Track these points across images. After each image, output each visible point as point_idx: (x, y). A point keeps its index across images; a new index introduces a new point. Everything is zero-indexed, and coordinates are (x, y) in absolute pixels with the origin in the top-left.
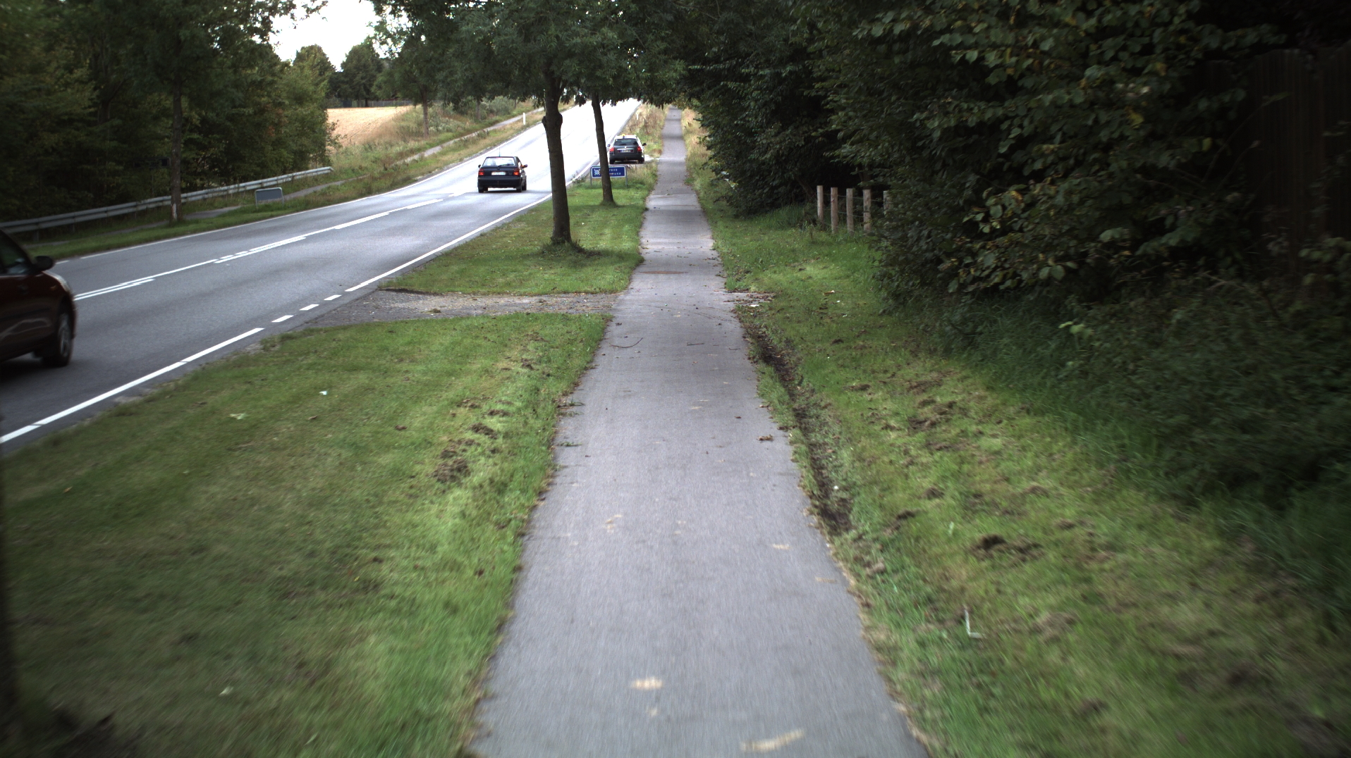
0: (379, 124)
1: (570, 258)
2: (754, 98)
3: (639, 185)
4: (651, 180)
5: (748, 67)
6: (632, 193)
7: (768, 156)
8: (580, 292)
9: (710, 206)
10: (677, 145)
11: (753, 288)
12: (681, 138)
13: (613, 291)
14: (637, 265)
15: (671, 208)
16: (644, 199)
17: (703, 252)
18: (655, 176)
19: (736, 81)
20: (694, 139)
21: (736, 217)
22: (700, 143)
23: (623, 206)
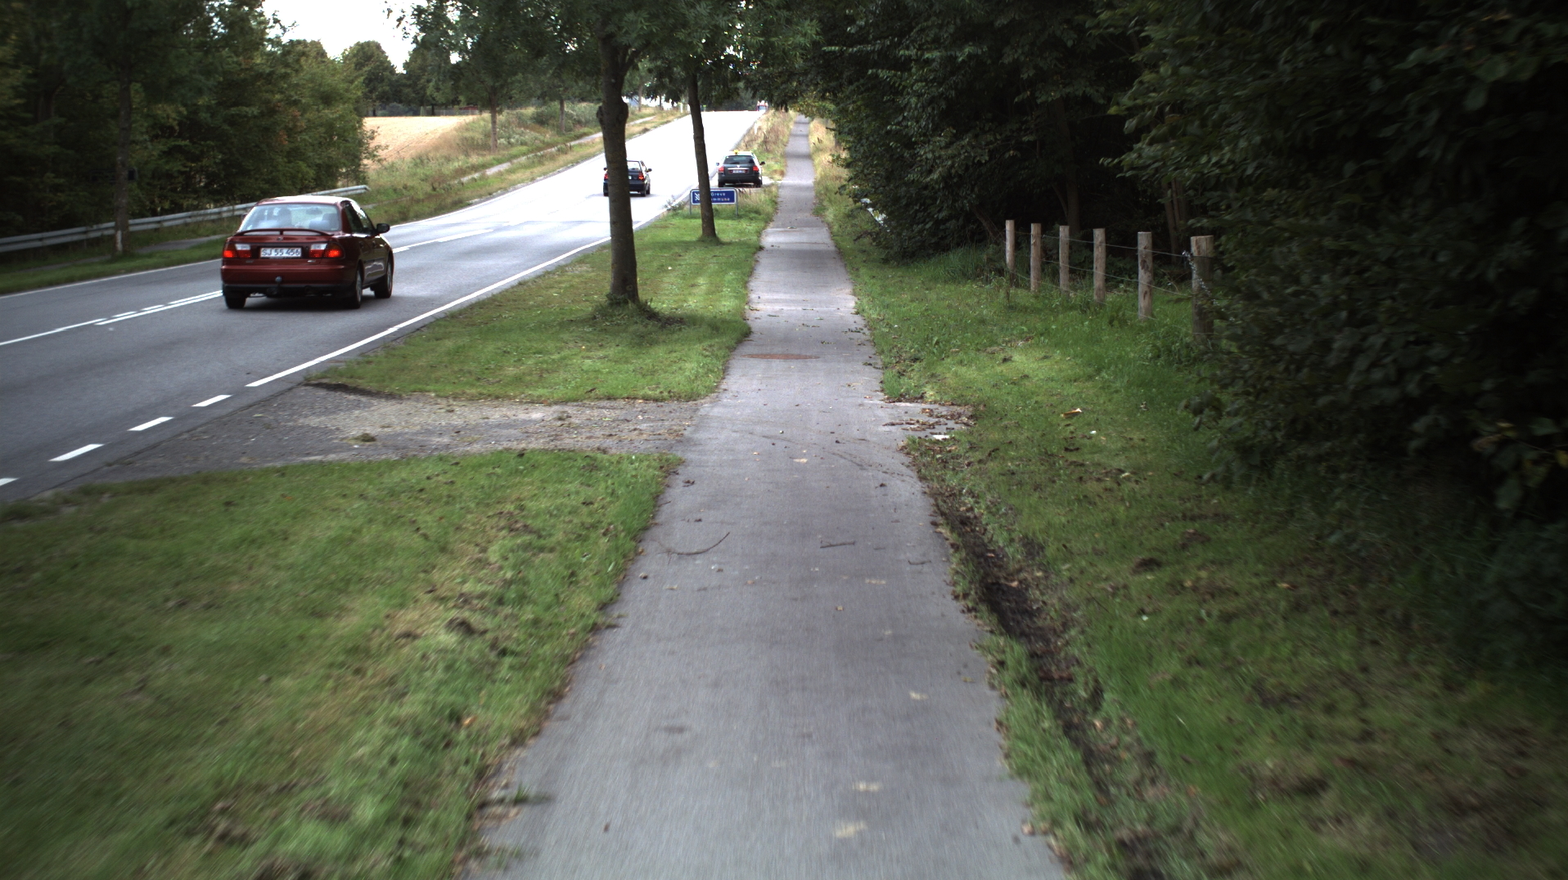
0: (438, 135)
1: (635, 327)
2: (916, 91)
3: (753, 215)
4: (769, 209)
5: (907, 48)
6: (744, 225)
7: (935, 176)
8: (635, 398)
9: (848, 245)
10: (804, 165)
11: (930, 393)
12: (809, 157)
13: (692, 397)
14: (740, 342)
15: (794, 247)
16: (759, 233)
17: (842, 317)
18: (774, 202)
19: (889, 69)
20: (826, 158)
21: (886, 261)
22: (834, 161)
23: (730, 244)
